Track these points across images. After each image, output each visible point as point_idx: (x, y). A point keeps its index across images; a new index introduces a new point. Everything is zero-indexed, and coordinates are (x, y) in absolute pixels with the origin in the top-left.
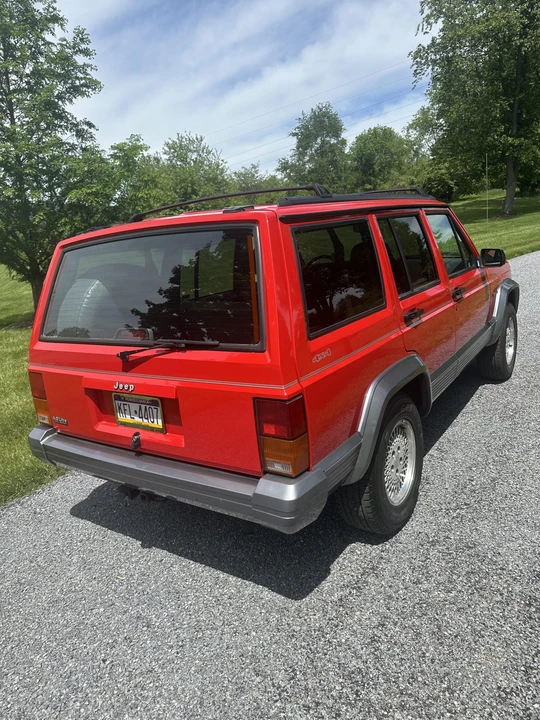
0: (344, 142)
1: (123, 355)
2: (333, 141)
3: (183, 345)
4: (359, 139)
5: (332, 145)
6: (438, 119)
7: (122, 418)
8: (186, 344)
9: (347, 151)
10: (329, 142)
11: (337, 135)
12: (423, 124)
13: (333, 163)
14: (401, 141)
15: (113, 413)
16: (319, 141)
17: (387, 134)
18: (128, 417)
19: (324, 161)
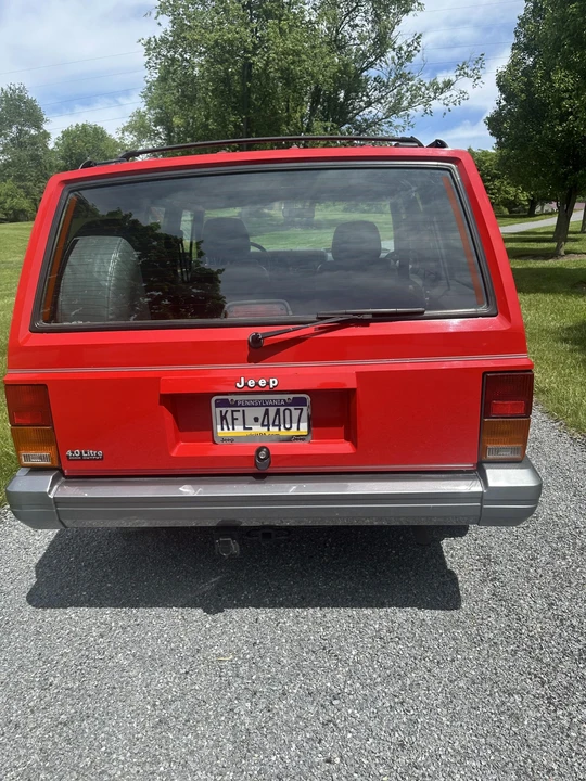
0: (46, 135)
1: (256, 339)
2: (33, 132)
3: (370, 317)
4: (66, 134)
5: (33, 137)
6: (156, 126)
7: (221, 432)
8: (374, 314)
9: (51, 145)
10: (26, 133)
11: (38, 127)
12: (139, 127)
13: (35, 158)
14: (116, 145)
15: (209, 427)
16: (14, 129)
17: (98, 134)
18: (239, 429)
19: (24, 154)
